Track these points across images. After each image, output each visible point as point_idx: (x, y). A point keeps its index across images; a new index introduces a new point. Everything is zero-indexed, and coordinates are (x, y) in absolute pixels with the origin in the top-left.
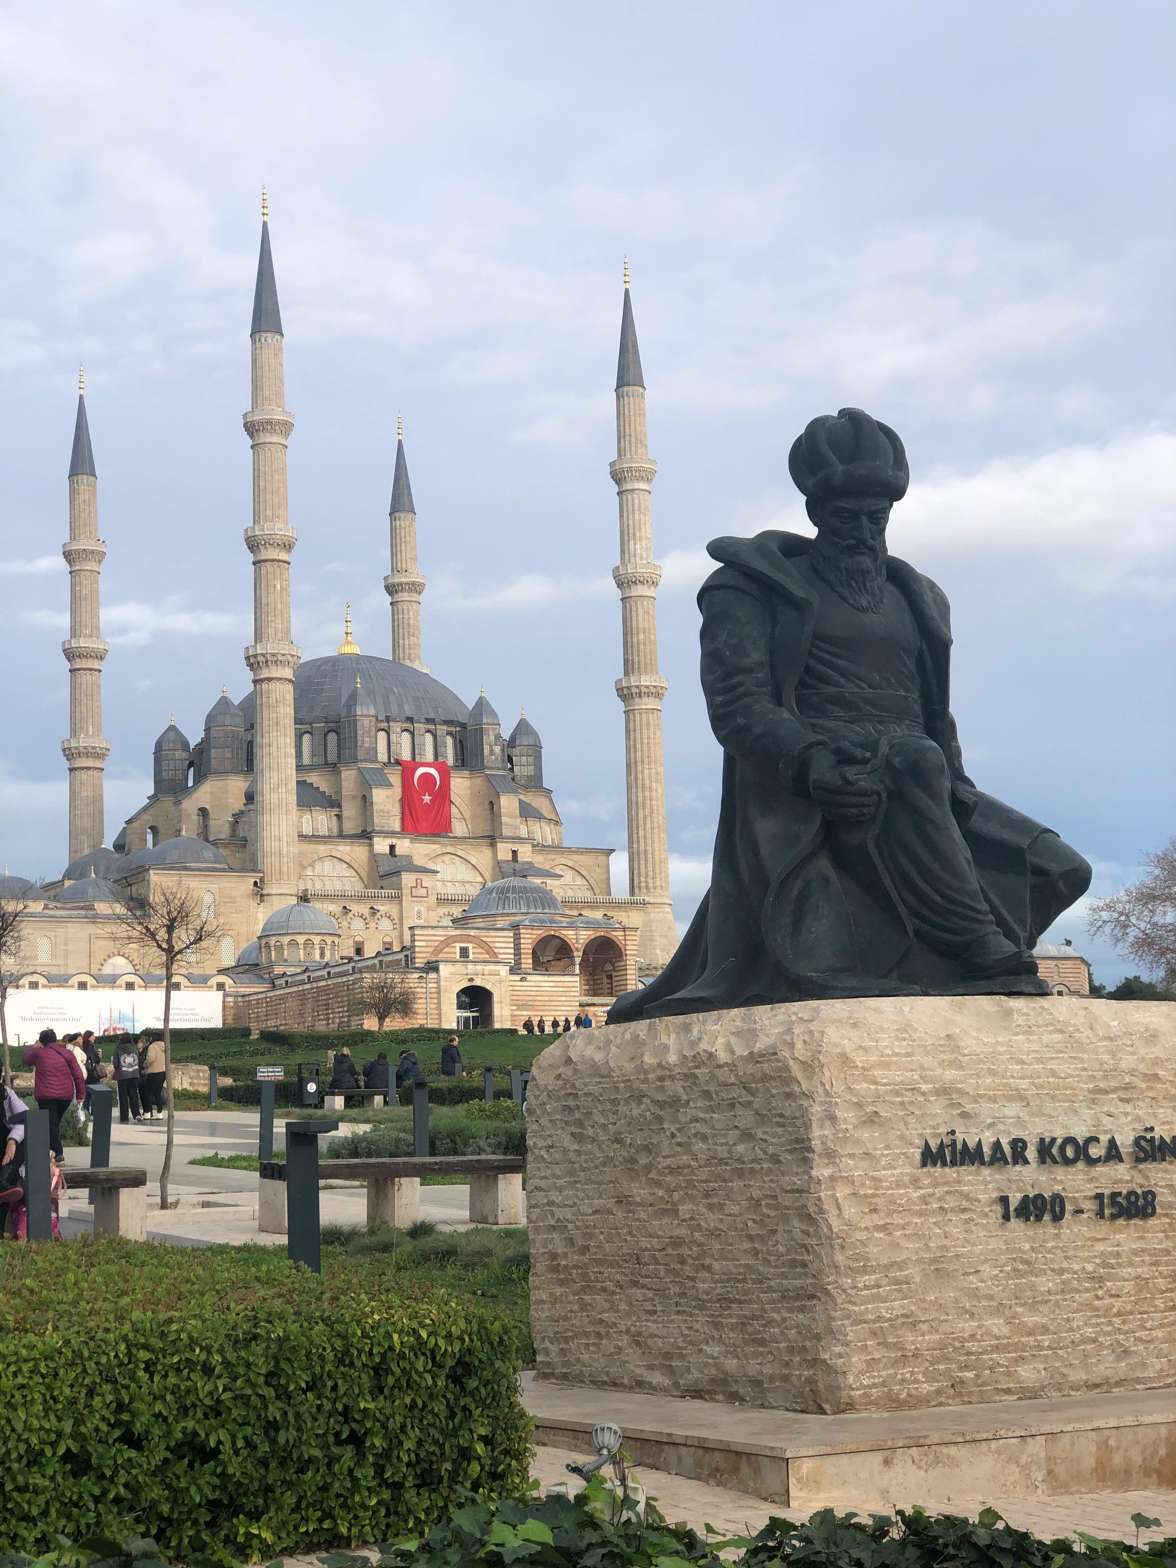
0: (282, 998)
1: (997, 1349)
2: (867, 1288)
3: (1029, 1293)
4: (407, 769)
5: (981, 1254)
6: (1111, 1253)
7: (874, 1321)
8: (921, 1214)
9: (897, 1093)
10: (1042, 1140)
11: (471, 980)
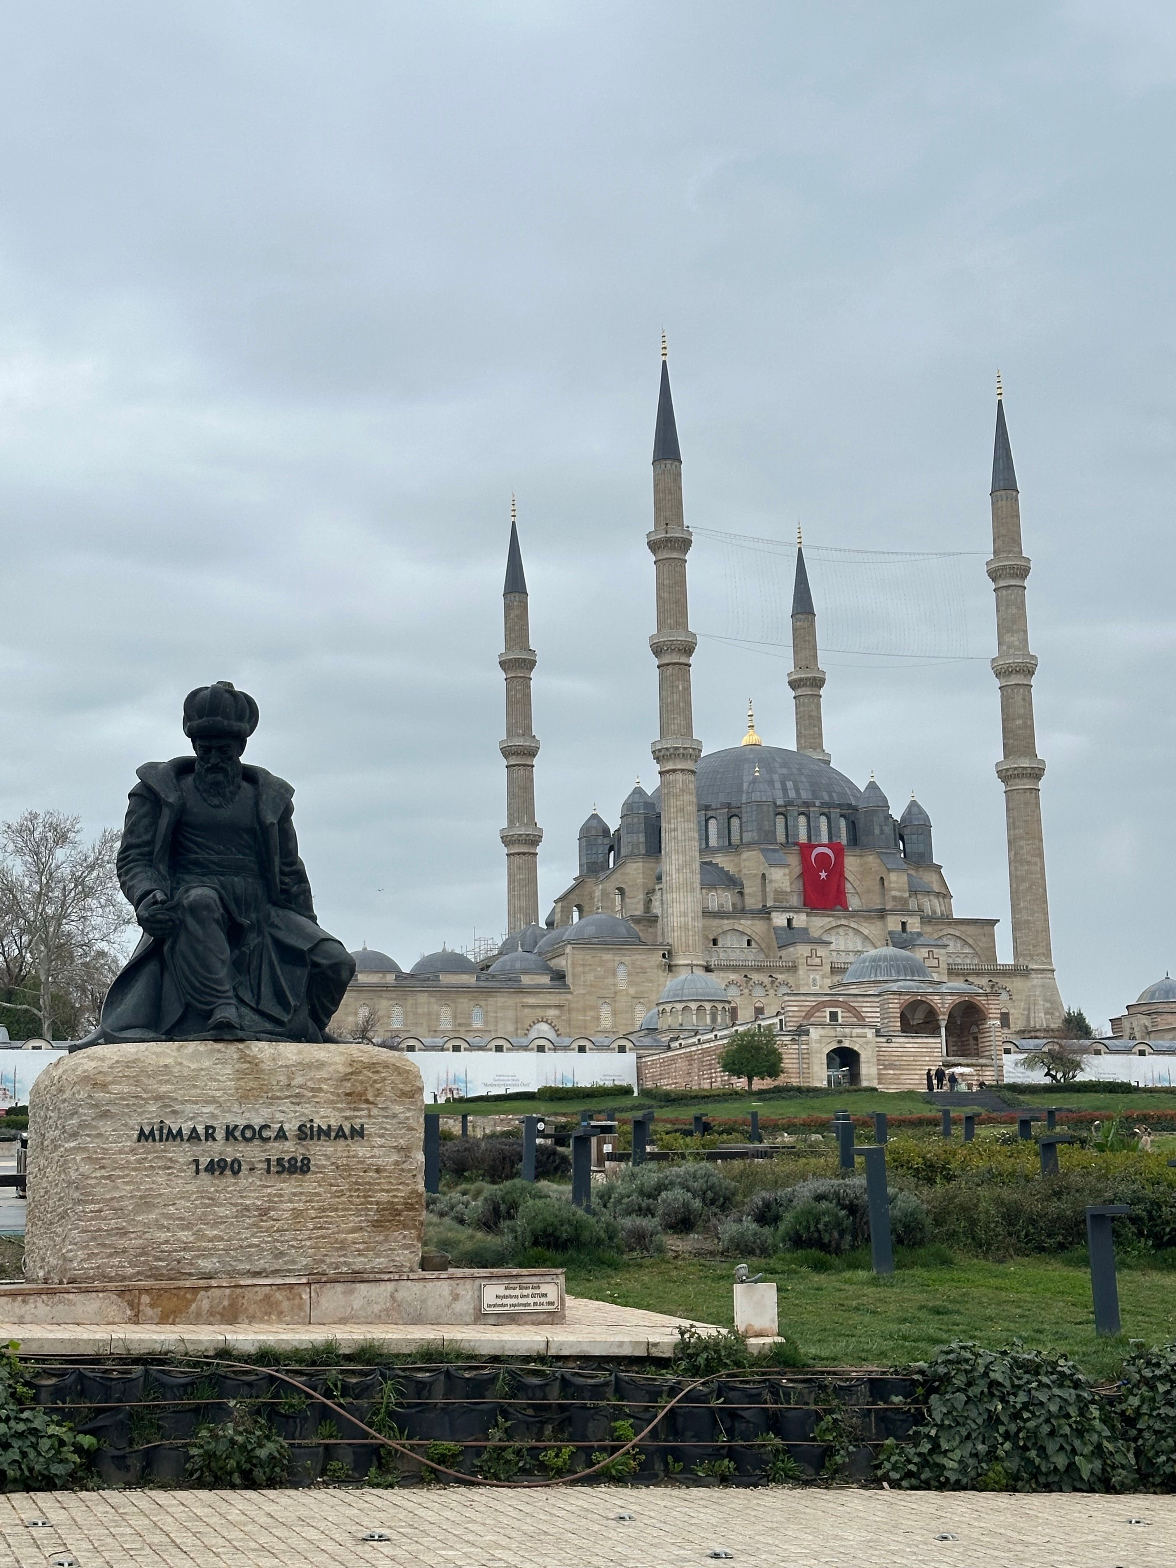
0: (673, 1059)
1: (184, 1249)
2: (92, 1212)
3: (211, 1217)
4: (805, 849)
5: (178, 1193)
6: (275, 1194)
7: (96, 1231)
8: (135, 1169)
9: (124, 1099)
10: (228, 1127)
11: (840, 1042)
